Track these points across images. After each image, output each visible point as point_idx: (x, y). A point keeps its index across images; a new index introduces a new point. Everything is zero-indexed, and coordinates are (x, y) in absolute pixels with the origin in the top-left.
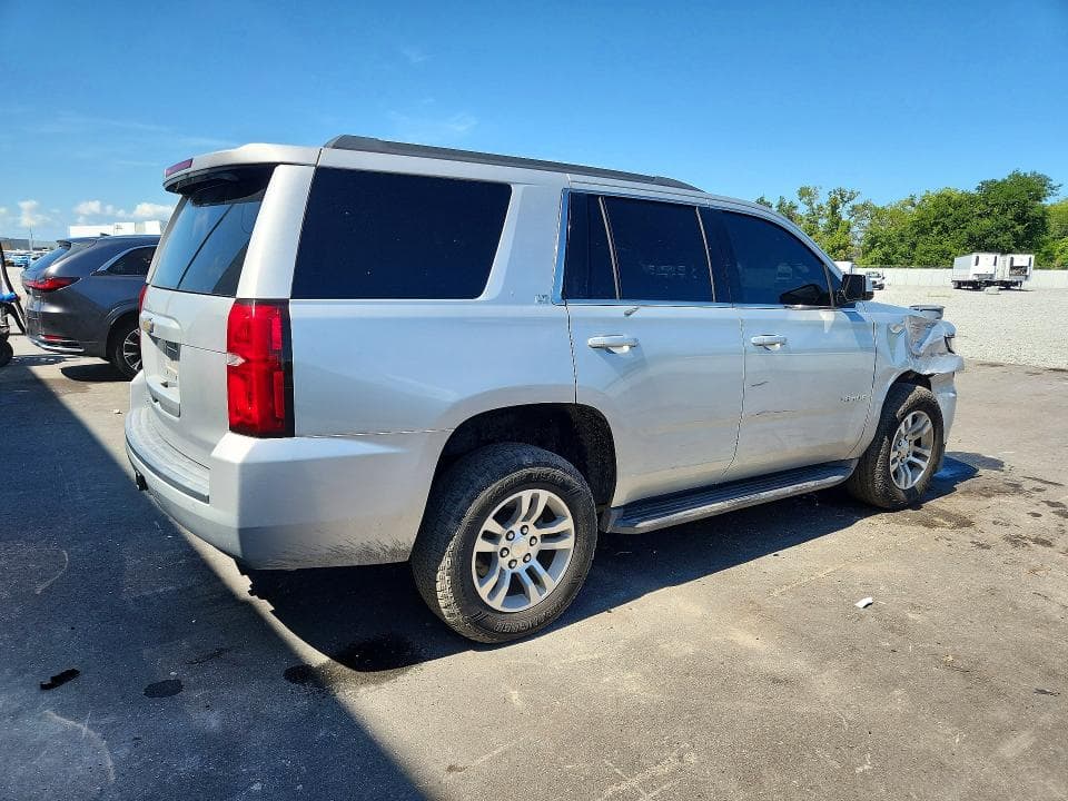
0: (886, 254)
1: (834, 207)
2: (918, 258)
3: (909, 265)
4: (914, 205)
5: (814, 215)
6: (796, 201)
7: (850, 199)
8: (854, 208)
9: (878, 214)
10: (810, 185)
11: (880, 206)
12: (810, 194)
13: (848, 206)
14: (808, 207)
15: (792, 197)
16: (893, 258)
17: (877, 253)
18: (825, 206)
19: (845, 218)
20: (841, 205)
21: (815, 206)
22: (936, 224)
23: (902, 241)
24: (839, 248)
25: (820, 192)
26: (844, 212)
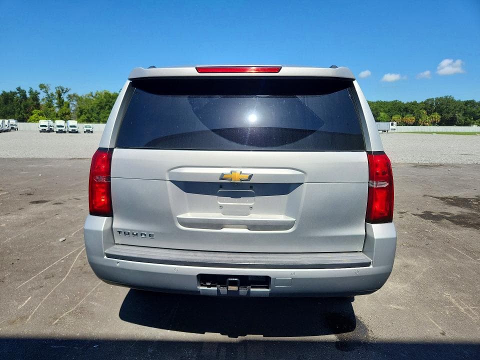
0: (88, 117)
1: (60, 95)
2: (102, 120)
3: (99, 122)
4: (92, 96)
5: (50, 98)
6: (39, 90)
7: (66, 92)
8: (69, 96)
9: (79, 99)
10: (45, 83)
11: (80, 96)
12: (45, 87)
13: (66, 95)
14: (46, 94)
15: (36, 88)
16: (91, 119)
17: (83, 117)
18: (55, 94)
19: (66, 100)
20: (63, 94)
21: (49, 93)
22: (106, 105)
23: (93, 112)
24: (66, 114)
25: (50, 87)
26: (65, 97)
